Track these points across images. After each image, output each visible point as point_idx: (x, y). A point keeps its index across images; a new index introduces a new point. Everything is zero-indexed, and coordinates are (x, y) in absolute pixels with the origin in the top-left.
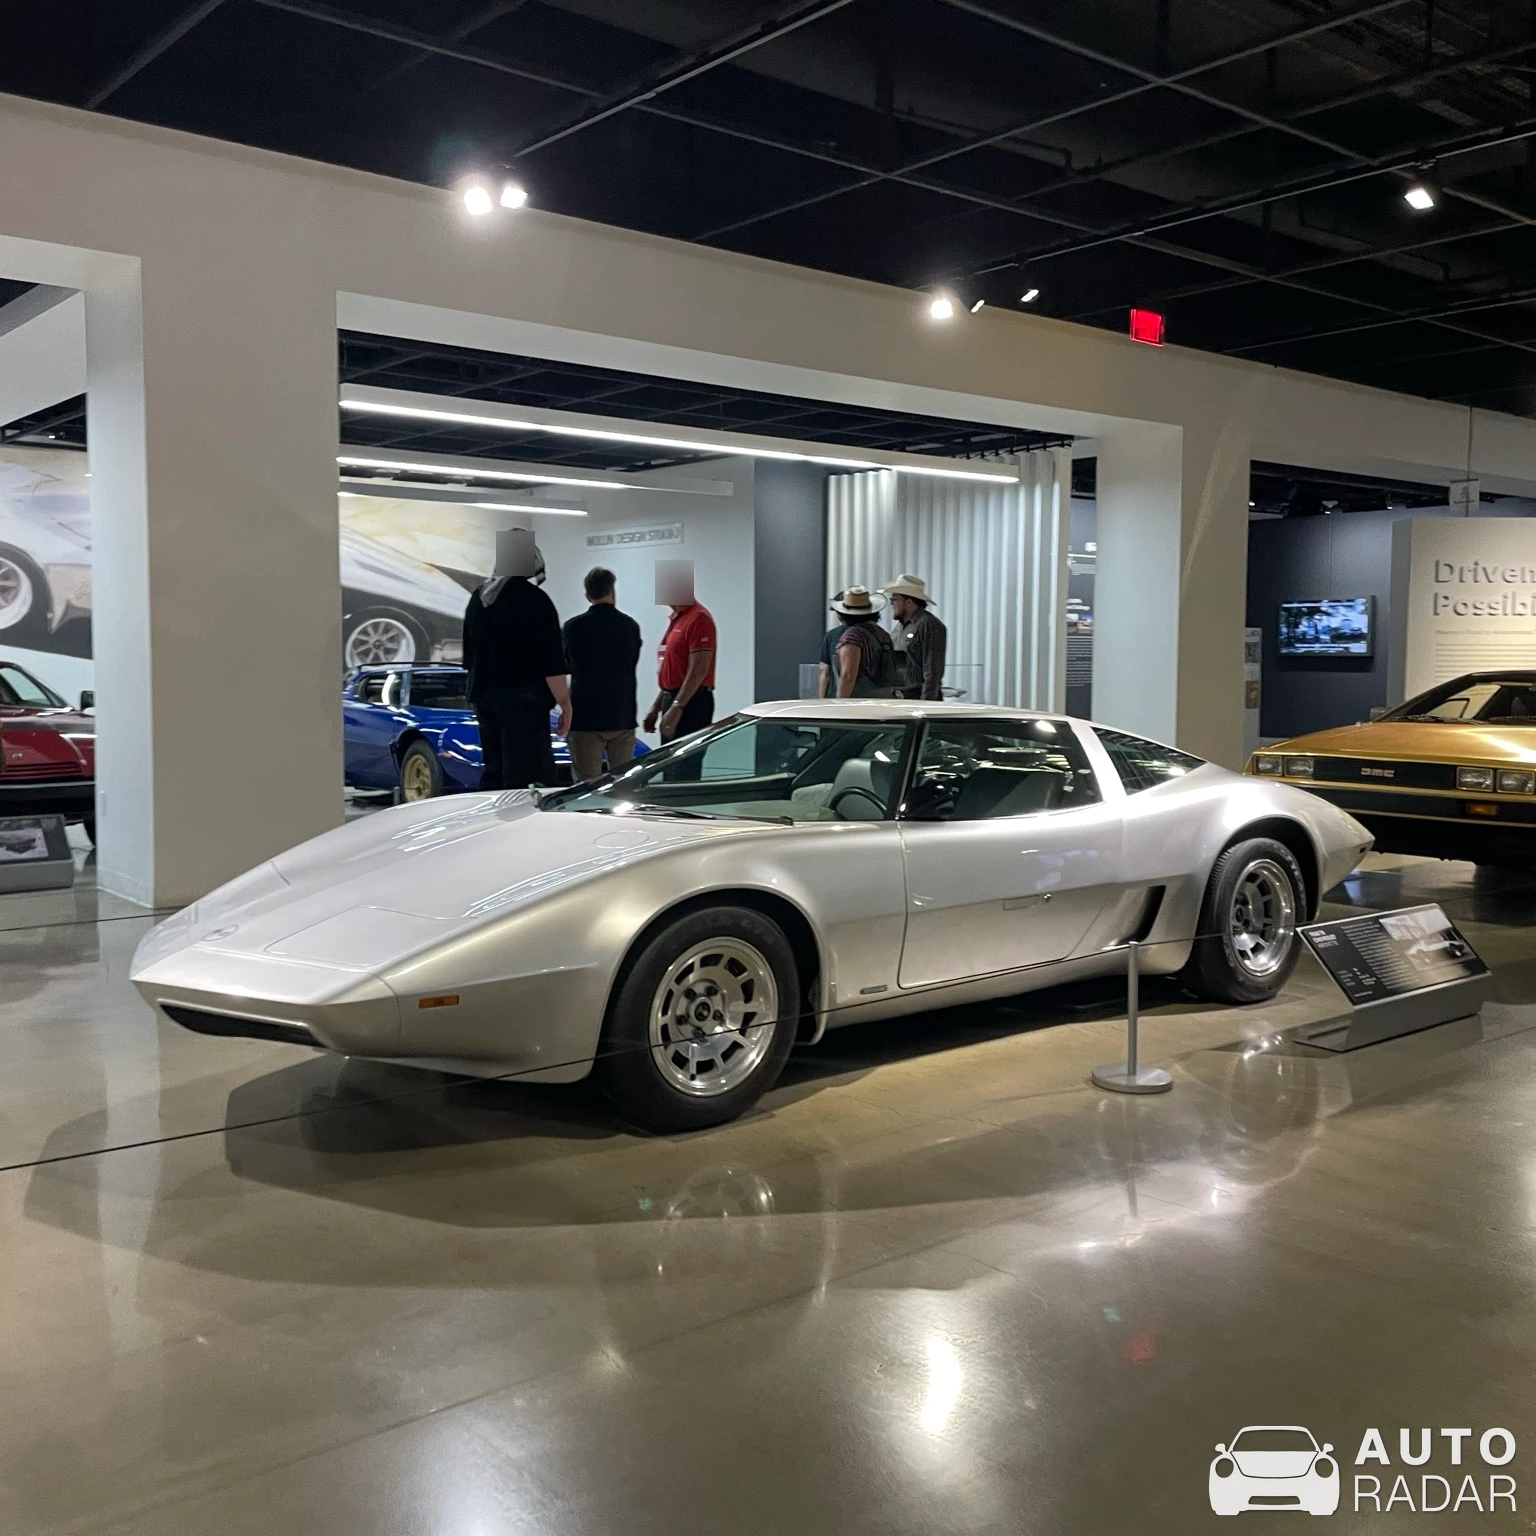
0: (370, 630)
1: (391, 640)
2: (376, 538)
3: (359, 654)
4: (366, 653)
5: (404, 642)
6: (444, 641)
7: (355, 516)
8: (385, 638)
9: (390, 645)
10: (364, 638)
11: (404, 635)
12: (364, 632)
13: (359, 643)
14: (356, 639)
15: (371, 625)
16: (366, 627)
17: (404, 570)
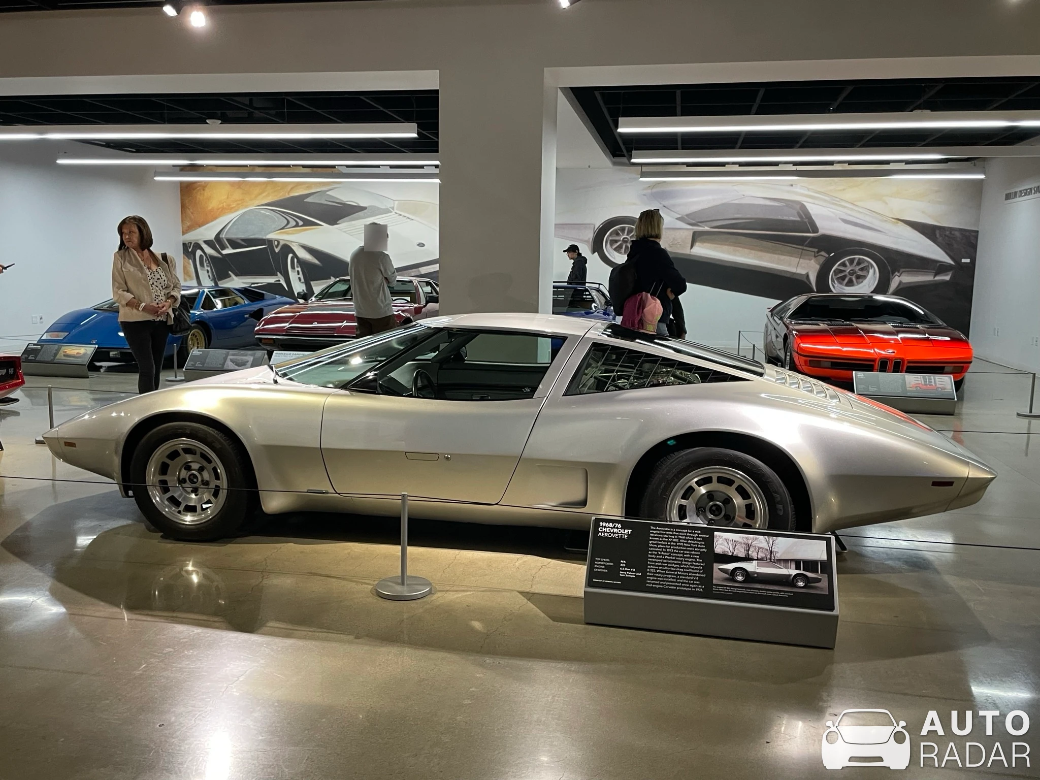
0: (847, 263)
1: (862, 269)
2: (855, 203)
3: (837, 279)
4: (843, 278)
5: (871, 271)
6: (902, 270)
7: (844, 190)
8: (857, 269)
9: (860, 273)
10: (842, 268)
11: (872, 266)
12: (844, 264)
13: (837, 272)
14: (836, 269)
15: (848, 260)
16: (844, 261)
17: (876, 224)
